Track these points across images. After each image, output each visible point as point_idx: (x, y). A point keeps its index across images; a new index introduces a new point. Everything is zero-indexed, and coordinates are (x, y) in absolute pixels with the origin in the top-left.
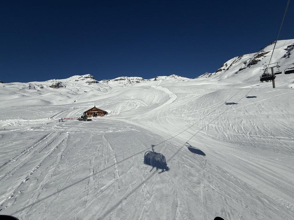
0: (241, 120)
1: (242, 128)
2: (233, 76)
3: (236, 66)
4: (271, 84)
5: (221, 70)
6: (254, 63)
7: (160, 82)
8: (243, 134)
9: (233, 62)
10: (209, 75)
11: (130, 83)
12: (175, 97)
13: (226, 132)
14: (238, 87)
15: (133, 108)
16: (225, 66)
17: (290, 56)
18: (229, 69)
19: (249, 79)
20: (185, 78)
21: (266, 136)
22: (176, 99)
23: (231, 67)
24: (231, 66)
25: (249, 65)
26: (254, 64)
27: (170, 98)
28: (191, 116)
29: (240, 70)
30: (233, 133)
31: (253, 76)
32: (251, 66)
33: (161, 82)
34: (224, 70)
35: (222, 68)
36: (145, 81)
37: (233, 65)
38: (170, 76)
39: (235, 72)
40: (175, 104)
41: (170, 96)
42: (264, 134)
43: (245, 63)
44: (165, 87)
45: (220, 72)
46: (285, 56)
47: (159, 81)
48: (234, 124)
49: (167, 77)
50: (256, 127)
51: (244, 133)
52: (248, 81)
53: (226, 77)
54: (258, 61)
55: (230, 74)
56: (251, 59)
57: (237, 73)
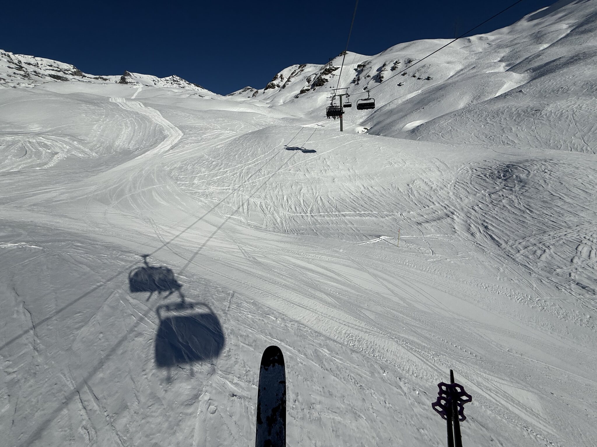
0: (301, 186)
1: (302, 201)
2: (292, 101)
3: (295, 84)
4: (338, 123)
5: (273, 86)
6: (319, 83)
7: (137, 89)
8: (302, 214)
9: (292, 74)
10: (253, 92)
11: (25, 76)
12: (179, 135)
13: (278, 213)
14: (298, 124)
15: (38, 161)
16: (280, 79)
17: (359, 82)
18: (286, 87)
19: (313, 112)
20: (205, 91)
21: (330, 213)
22: (180, 142)
23: (289, 83)
24: (288, 80)
25: (314, 85)
26: (320, 85)
27: (165, 137)
28: (215, 182)
29: (302, 92)
30: (289, 214)
31: (318, 107)
32: (317, 88)
33: (140, 90)
34: (278, 86)
35: (275, 82)
36: (84, 79)
37: (292, 80)
38: (167, 78)
39: (294, 95)
40: (178, 152)
41: (166, 132)
42: (328, 210)
43: (309, 81)
44: (152, 106)
45: (271, 90)
46: (354, 81)
47: (135, 87)
48: (290, 195)
49: (159, 79)
50: (319, 198)
51: (303, 211)
52: (312, 115)
53: (281, 102)
54: (324, 80)
55: (287, 97)
56: (316, 74)
57: (297, 97)
